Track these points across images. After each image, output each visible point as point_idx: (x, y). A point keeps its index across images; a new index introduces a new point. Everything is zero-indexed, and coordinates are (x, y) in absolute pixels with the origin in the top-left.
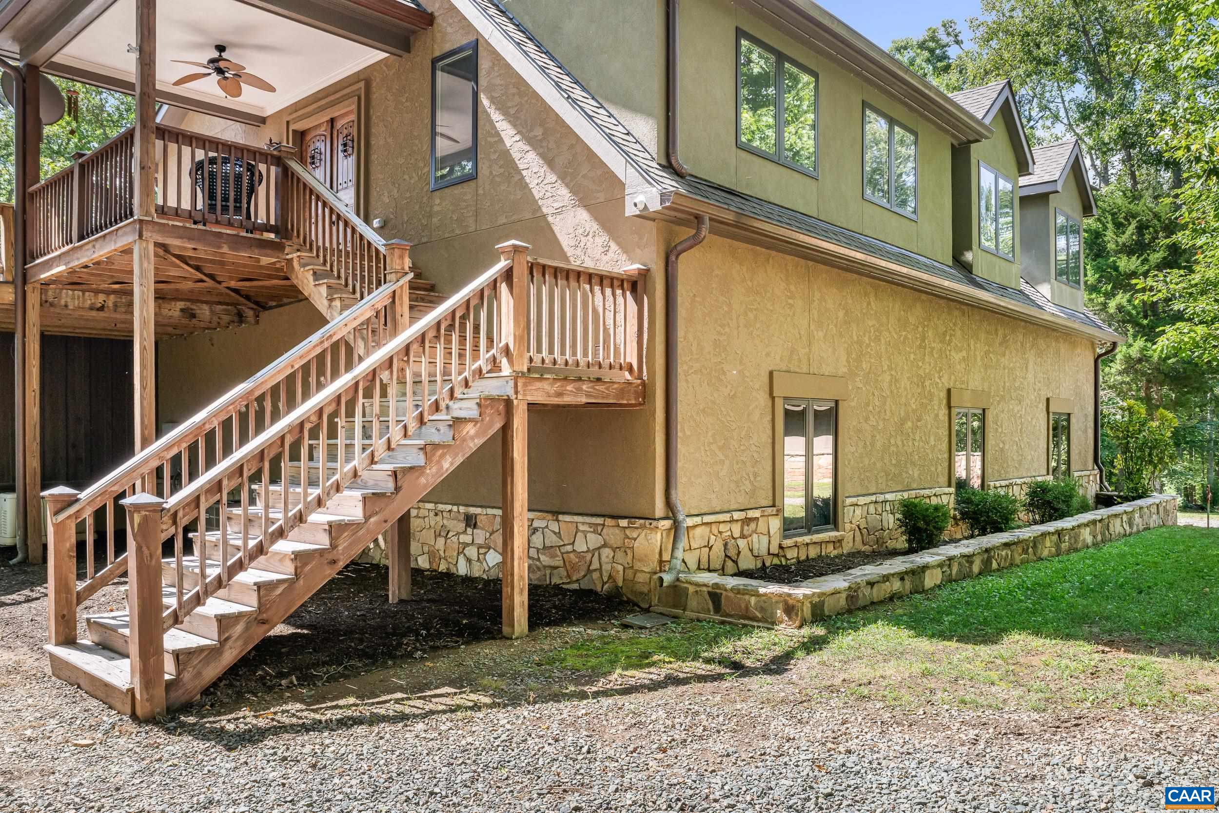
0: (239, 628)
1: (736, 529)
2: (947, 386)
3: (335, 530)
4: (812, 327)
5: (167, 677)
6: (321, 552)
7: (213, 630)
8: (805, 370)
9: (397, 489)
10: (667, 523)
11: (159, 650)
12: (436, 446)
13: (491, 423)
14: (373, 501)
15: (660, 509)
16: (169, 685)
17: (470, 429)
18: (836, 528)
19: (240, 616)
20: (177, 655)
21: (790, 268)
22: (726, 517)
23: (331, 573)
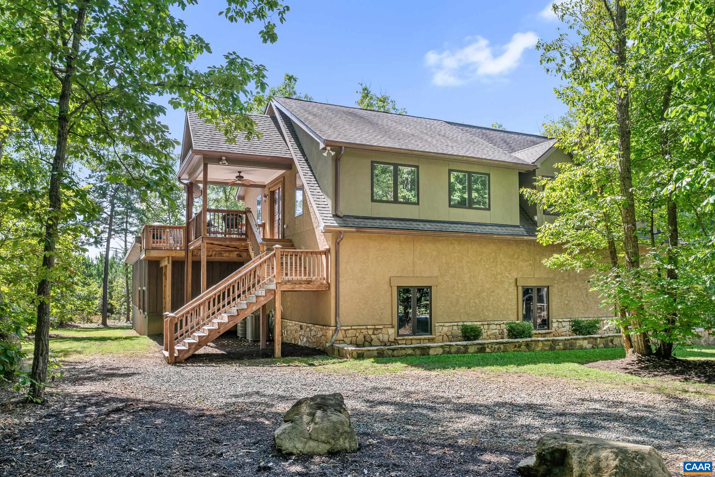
0: (194, 346)
1: (371, 332)
2: (516, 277)
3: (219, 324)
4: (415, 260)
5: (175, 355)
6: (216, 330)
7: (187, 345)
8: (411, 275)
9: (238, 315)
10: (334, 328)
11: (174, 349)
12: (251, 303)
13: (269, 297)
14: (231, 317)
15: (333, 323)
16: (176, 357)
17: (262, 299)
18: (431, 334)
19: (194, 343)
20: (178, 350)
21: (402, 240)
22: (364, 327)
23: (218, 335)
